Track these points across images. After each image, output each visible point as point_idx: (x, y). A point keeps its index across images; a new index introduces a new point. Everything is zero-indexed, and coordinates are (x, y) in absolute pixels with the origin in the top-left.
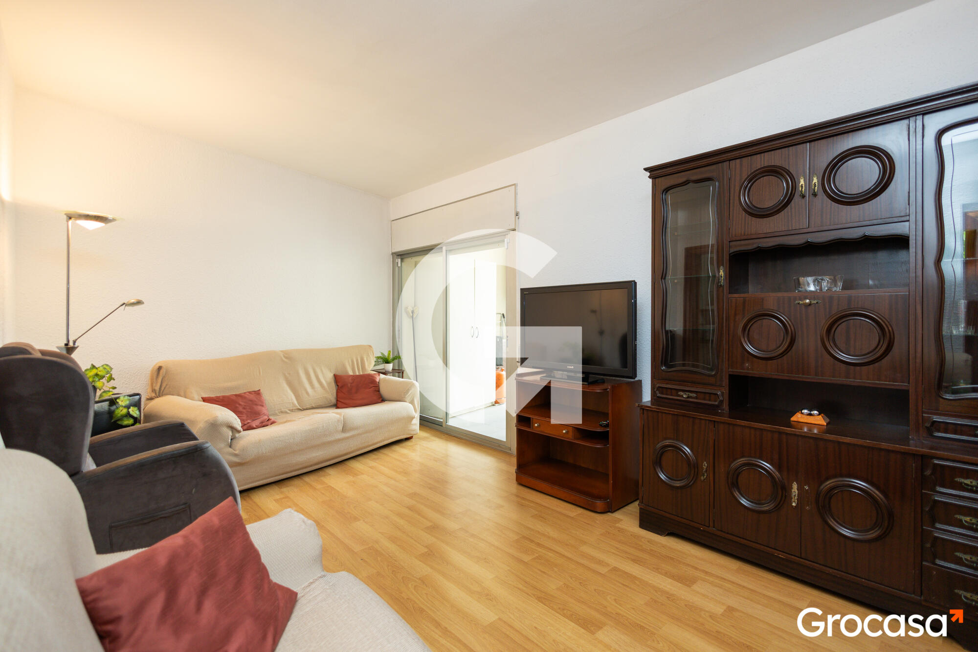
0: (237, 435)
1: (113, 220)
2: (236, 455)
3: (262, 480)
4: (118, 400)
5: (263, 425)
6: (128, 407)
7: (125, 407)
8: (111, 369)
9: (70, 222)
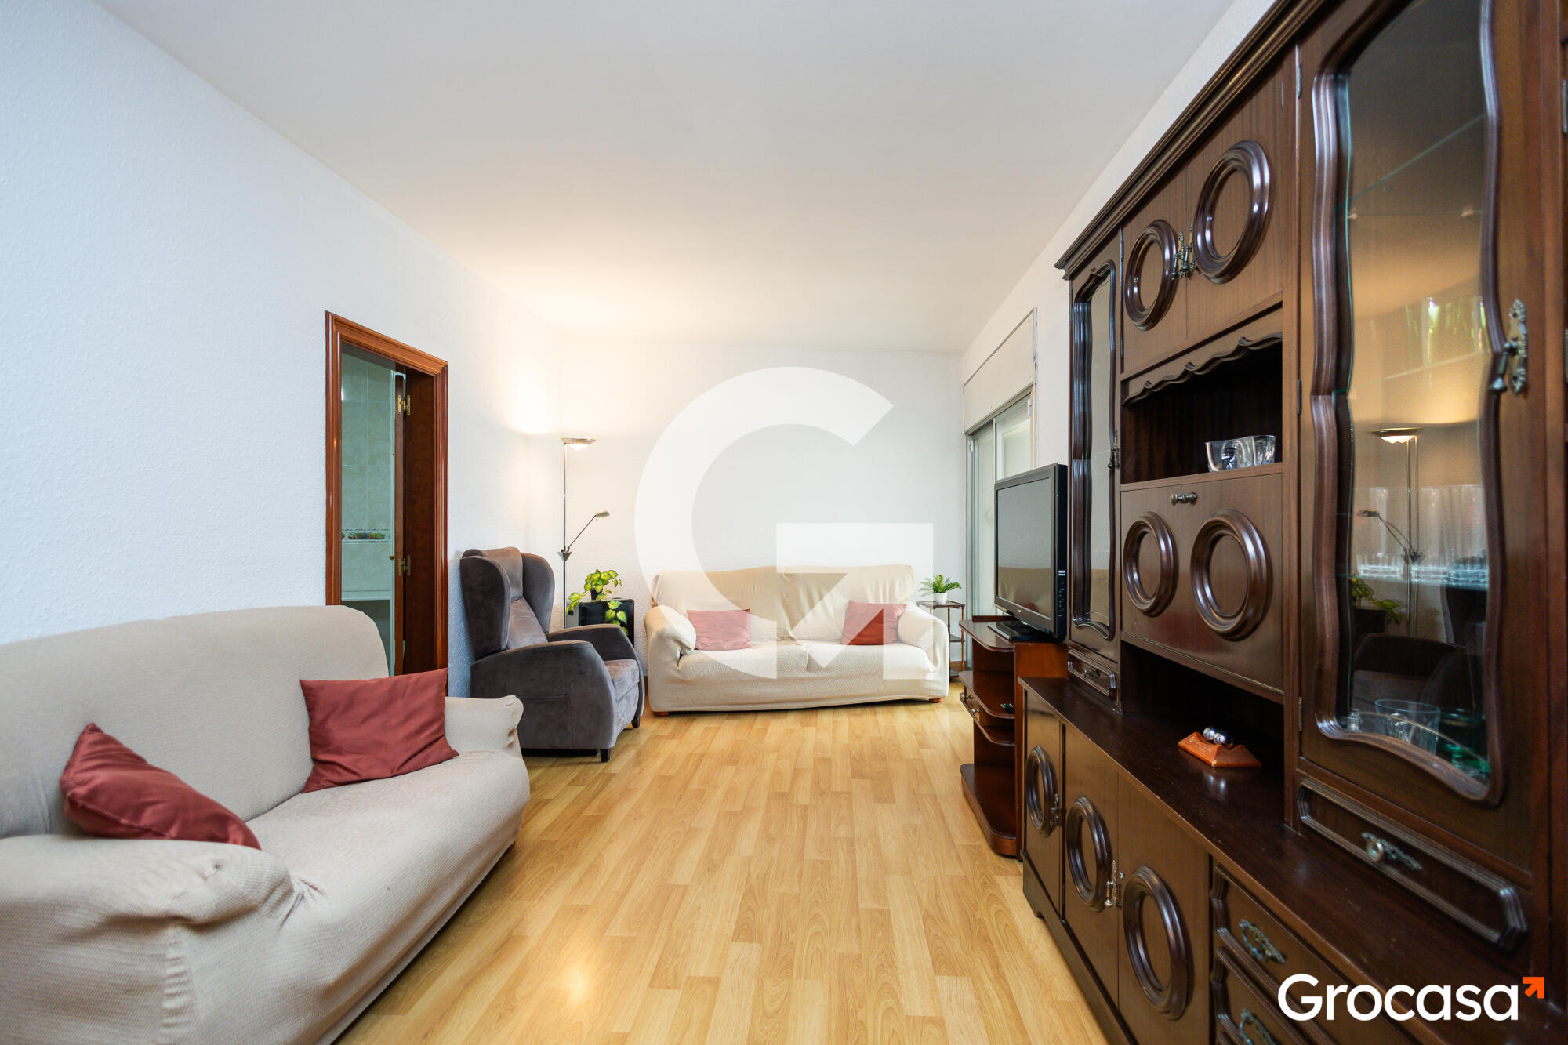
0: (687, 651)
1: (592, 441)
2: (678, 671)
3: (709, 705)
4: (609, 604)
5: (736, 647)
6: (617, 610)
7: (614, 610)
8: (617, 575)
9: (566, 445)
